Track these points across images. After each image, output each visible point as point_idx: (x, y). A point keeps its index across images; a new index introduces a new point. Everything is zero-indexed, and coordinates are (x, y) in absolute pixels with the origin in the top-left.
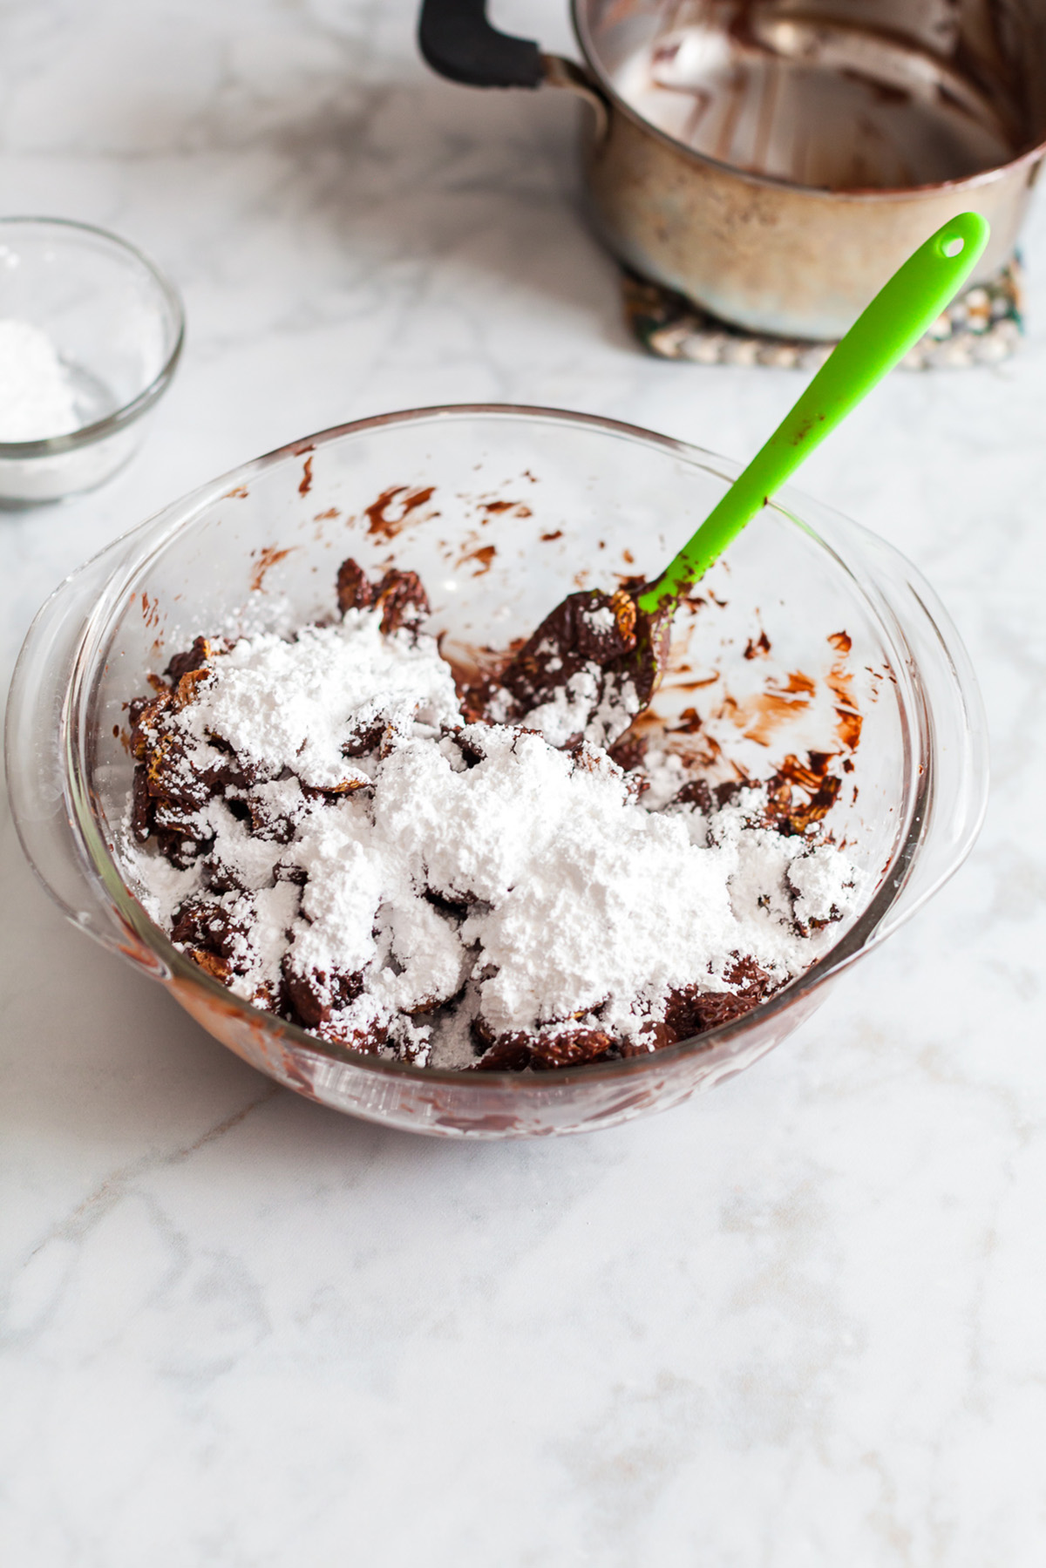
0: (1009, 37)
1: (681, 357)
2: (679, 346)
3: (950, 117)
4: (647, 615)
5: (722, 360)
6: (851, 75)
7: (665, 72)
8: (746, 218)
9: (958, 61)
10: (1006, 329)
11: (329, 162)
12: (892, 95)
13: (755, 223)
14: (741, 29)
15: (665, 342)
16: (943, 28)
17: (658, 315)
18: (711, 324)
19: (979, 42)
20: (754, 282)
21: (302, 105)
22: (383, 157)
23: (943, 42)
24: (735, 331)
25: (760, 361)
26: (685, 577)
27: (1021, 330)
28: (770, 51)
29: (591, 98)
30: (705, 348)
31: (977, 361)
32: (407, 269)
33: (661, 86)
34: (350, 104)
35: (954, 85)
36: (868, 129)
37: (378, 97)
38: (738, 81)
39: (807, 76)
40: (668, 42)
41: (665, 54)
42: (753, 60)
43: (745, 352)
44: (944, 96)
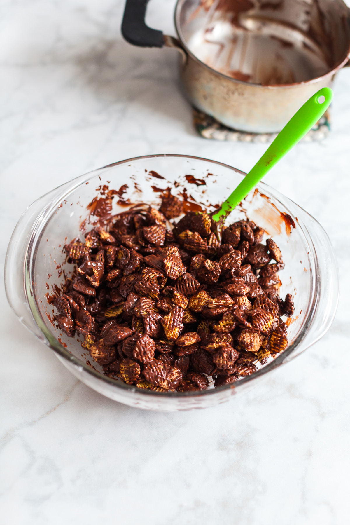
0: (327, 26)
1: (212, 138)
2: (211, 135)
3: (307, 53)
4: (216, 222)
5: (226, 139)
6: (273, 38)
7: (209, 37)
8: (233, 93)
9: (310, 33)
10: (324, 129)
11: (93, 68)
12: (287, 45)
13: (236, 94)
14: (235, 22)
15: (207, 133)
16: (305, 22)
17: (205, 124)
18: (223, 127)
19: (317, 27)
20: (237, 114)
21: (84, 48)
22: (112, 66)
23: (305, 27)
24: (231, 130)
25: (239, 140)
26: (228, 209)
27: (329, 129)
28: (245, 29)
29: (181, 51)
30: (220, 135)
31: (314, 140)
32: (119, 106)
33: (207, 41)
34: (101, 47)
35: (308, 42)
36: (279, 57)
37: (110, 45)
38: (234, 40)
39: (258, 38)
40: (210, 26)
41: (209, 31)
42: (239, 32)
43: (234, 137)
44: (305, 46)
